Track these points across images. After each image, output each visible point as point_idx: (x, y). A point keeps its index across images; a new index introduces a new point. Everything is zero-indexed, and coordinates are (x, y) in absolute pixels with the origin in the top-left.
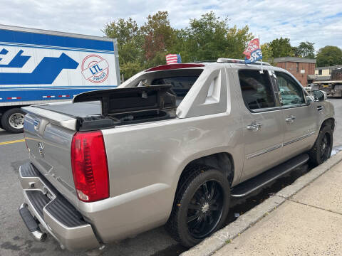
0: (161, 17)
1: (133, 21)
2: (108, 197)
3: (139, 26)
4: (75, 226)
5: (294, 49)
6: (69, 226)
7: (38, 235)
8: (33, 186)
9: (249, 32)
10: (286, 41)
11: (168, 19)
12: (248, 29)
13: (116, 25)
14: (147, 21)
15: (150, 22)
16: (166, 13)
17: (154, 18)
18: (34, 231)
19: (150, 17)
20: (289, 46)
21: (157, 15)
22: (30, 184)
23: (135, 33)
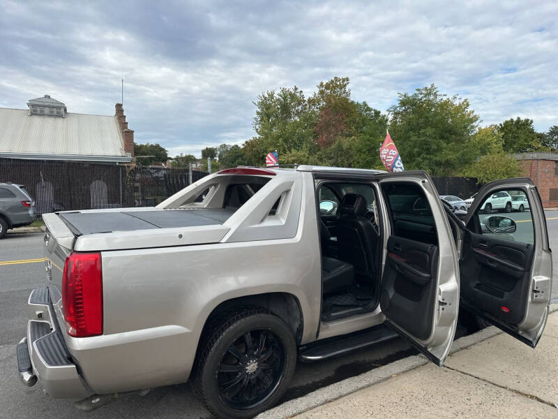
0: (337, 85)
1: (298, 90)
2: (101, 334)
3: (306, 99)
4: (56, 364)
5: (541, 136)
6: (51, 364)
7: (27, 376)
8: (40, 316)
9: (469, 109)
10: (527, 123)
11: (348, 88)
12: (468, 105)
13: (276, 96)
14: (317, 91)
15: (322, 92)
16: (347, 79)
17: (327, 87)
18: (24, 371)
19: (322, 85)
20: (532, 131)
21: (332, 82)
23: (300, 108)
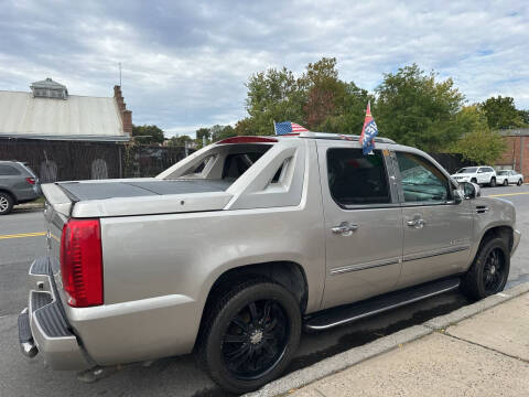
0: (325, 66)
1: (288, 71)
2: (102, 304)
3: (296, 79)
4: (56, 335)
7: (28, 347)
8: (41, 286)
9: (453, 88)
10: (508, 101)
11: (335, 68)
12: (452, 84)
13: (265, 78)
14: (306, 71)
15: (310, 73)
16: (335, 60)
17: (316, 67)
18: (26, 341)
19: (310, 66)
20: (513, 109)
21: (320, 62)
22: (39, 283)
23: (290, 88)
